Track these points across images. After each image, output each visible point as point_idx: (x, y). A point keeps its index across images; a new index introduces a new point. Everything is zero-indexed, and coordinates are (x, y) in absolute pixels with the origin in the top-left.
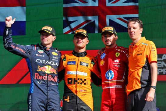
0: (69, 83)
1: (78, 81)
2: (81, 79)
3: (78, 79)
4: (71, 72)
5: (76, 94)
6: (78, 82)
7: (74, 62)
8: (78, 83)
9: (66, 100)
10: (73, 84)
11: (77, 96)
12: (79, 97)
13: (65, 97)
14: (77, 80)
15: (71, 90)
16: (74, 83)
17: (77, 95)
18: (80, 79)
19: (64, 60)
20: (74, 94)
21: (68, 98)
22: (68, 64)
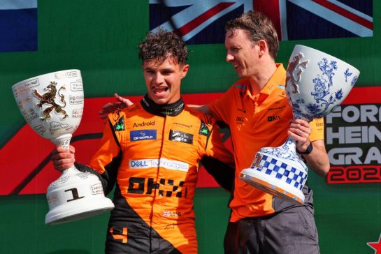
0: (131, 190)
1: (161, 185)
2: (171, 182)
3: (163, 181)
4: (143, 161)
5: (151, 222)
6: (160, 189)
7: (152, 133)
8: (161, 192)
9: (116, 237)
10: (145, 193)
11: (151, 228)
12: (158, 231)
13: (114, 230)
14: (158, 182)
15: (136, 210)
16: (149, 192)
17: (153, 226)
18: (166, 182)
19: (119, 127)
20: (142, 223)
21: (125, 232)
22: (132, 140)
